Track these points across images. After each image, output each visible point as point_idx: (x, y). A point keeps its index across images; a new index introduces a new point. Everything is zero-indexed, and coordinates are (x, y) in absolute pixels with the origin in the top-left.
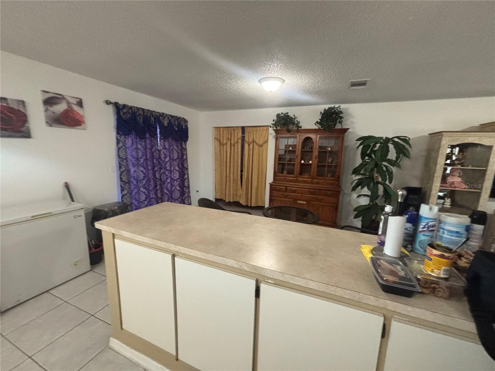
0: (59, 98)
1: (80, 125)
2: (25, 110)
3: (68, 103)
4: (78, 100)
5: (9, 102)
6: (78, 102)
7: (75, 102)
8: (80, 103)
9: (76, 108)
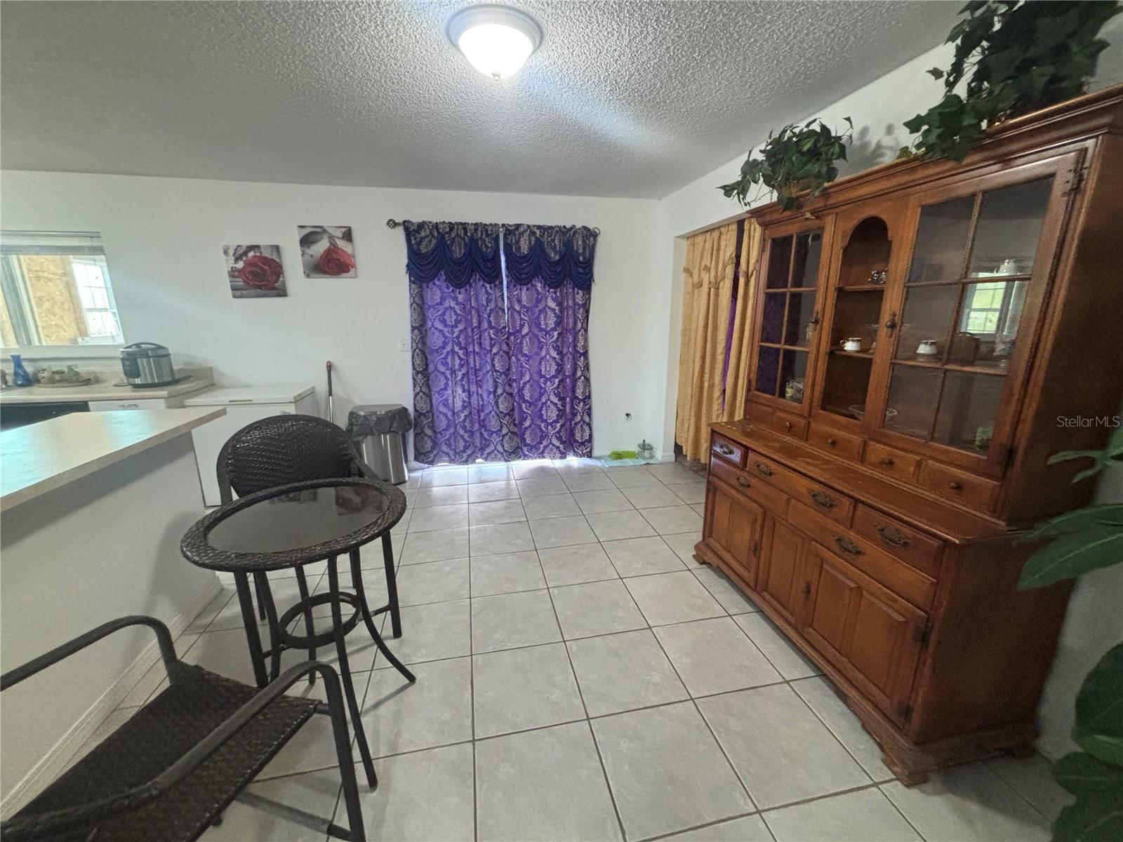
0: (320, 233)
1: (348, 271)
2: (280, 258)
3: (331, 237)
4: (343, 230)
5: (262, 250)
6: (344, 233)
7: (340, 235)
8: (348, 235)
9: (342, 244)
